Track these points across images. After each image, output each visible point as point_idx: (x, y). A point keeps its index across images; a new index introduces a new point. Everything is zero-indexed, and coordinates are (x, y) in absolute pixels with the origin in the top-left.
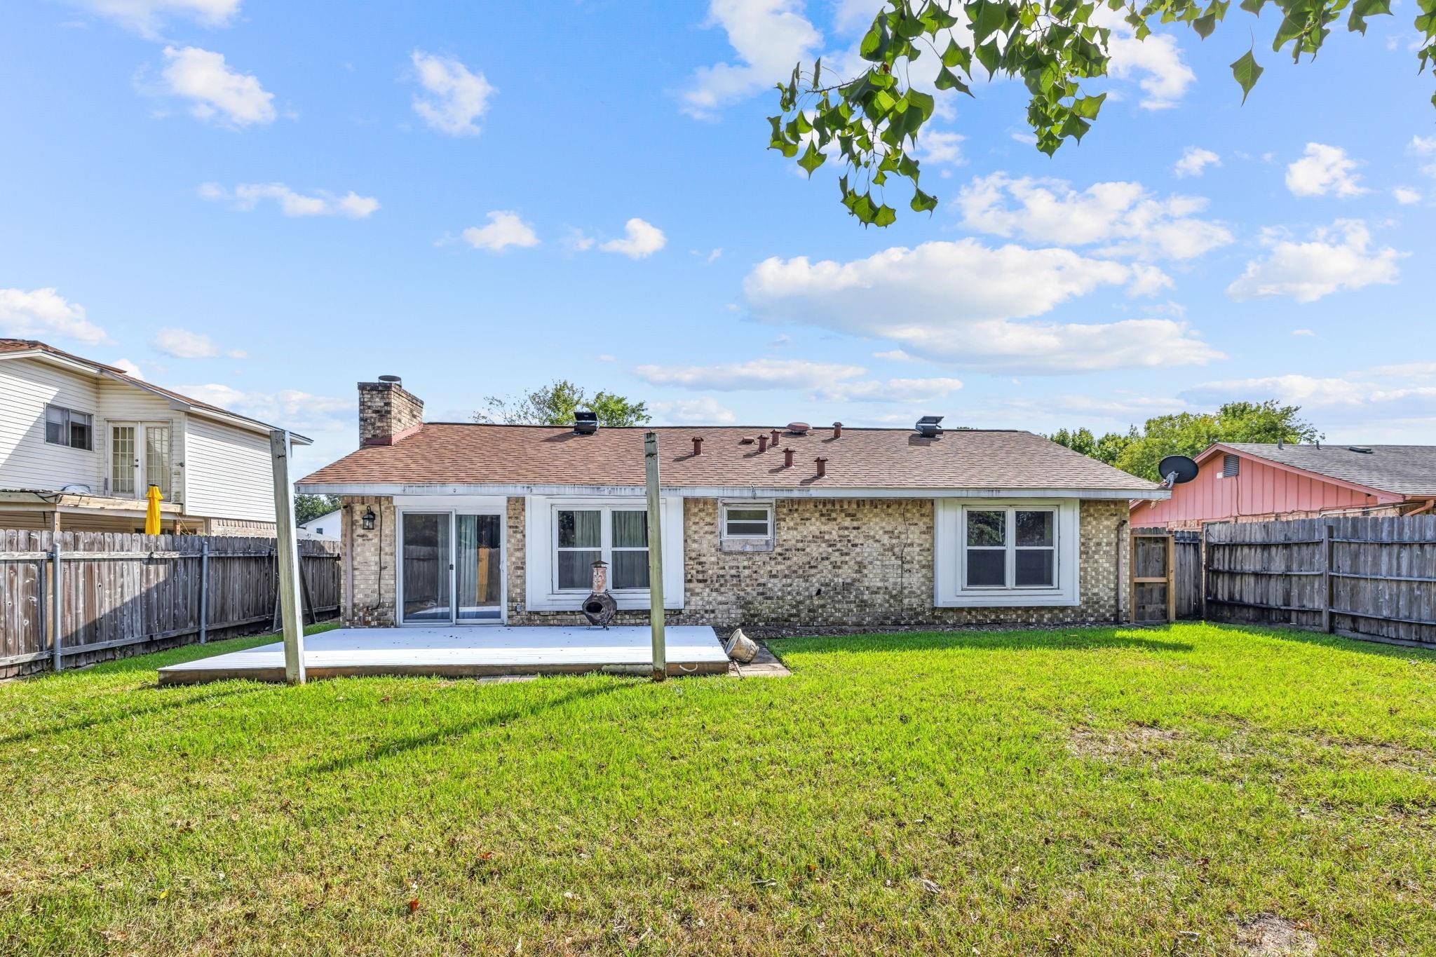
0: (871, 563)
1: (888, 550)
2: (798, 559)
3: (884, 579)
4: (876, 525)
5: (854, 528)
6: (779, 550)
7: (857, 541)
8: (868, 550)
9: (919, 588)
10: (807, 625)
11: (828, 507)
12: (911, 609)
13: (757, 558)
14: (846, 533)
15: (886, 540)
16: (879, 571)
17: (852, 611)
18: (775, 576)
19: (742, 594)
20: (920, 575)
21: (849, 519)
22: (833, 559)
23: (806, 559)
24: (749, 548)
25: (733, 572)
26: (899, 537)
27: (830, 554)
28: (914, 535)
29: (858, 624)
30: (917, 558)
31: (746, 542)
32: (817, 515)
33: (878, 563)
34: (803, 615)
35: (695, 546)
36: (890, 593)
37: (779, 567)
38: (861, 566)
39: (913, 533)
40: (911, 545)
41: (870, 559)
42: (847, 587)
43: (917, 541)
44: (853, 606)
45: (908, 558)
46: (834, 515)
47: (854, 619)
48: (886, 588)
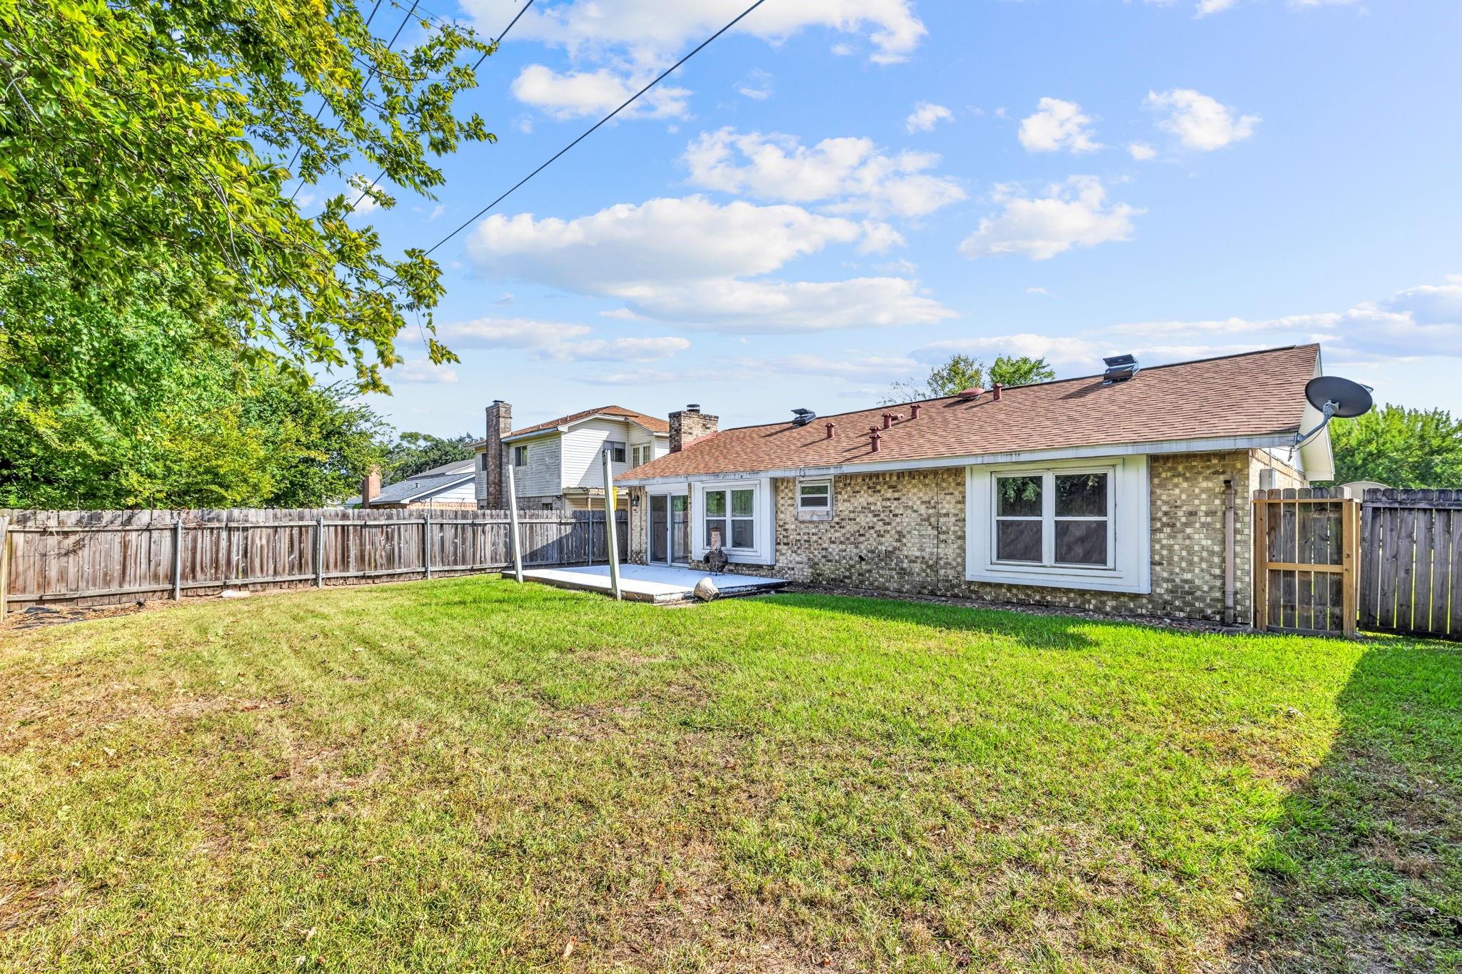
0: (909, 532)
1: (925, 520)
2: (850, 527)
3: (921, 549)
4: (915, 495)
5: (895, 499)
6: (836, 519)
7: (897, 512)
8: (907, 520)
9: (954, 560)
10: (857, 587)
11: (874, 480)
12: (947, 581)
13: (821, 526)
14: (888, 504)
15: (923, 510)
16: (916, 541)
17: (893, 577)
18: (833, 542)
19: (811, 556)
20: (955, 546)
21: (890, 490)
22: (877, 528)
23: (856, 528)
24: (815, 518)
25: (806, 537)
26: (935, 507)
27: (875, 523)
28: (948, 505)
29: (899, 591)
30: (952, 528)
31: (813, 513)
32: (865, 488)
33: (916, 533)
34: (854, 578)
35: (782, 516)
36: (927, 563)
37: (837, 535)
38: (901, 535)
39: (949, 503)
40: (947, 515)
41: (909, 528)
42: (889, 554)
43: (953, 511)
44: (894, 573)
45: (944, 528)
46: (878, 487)
47: (895, 585)
48: (923, 558)
